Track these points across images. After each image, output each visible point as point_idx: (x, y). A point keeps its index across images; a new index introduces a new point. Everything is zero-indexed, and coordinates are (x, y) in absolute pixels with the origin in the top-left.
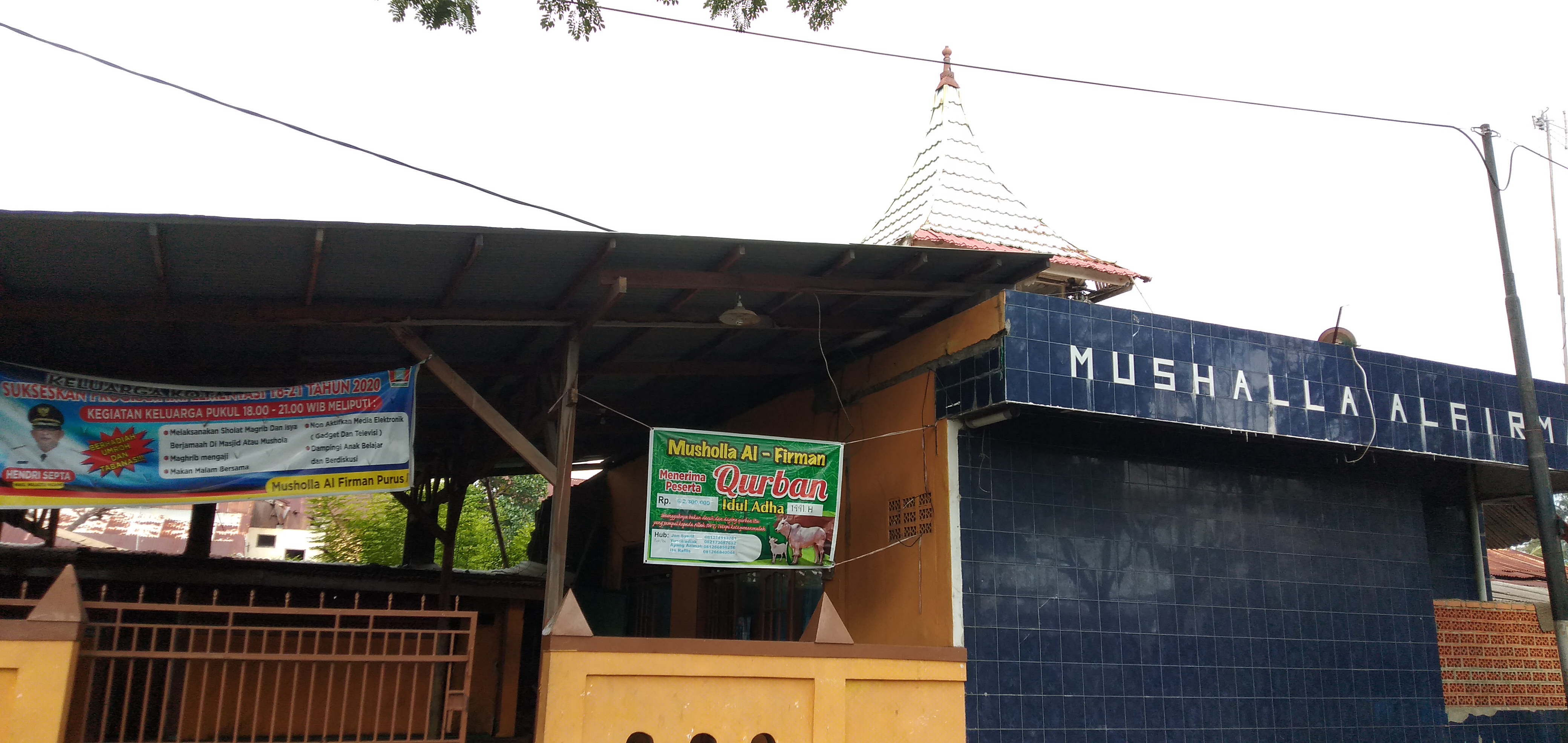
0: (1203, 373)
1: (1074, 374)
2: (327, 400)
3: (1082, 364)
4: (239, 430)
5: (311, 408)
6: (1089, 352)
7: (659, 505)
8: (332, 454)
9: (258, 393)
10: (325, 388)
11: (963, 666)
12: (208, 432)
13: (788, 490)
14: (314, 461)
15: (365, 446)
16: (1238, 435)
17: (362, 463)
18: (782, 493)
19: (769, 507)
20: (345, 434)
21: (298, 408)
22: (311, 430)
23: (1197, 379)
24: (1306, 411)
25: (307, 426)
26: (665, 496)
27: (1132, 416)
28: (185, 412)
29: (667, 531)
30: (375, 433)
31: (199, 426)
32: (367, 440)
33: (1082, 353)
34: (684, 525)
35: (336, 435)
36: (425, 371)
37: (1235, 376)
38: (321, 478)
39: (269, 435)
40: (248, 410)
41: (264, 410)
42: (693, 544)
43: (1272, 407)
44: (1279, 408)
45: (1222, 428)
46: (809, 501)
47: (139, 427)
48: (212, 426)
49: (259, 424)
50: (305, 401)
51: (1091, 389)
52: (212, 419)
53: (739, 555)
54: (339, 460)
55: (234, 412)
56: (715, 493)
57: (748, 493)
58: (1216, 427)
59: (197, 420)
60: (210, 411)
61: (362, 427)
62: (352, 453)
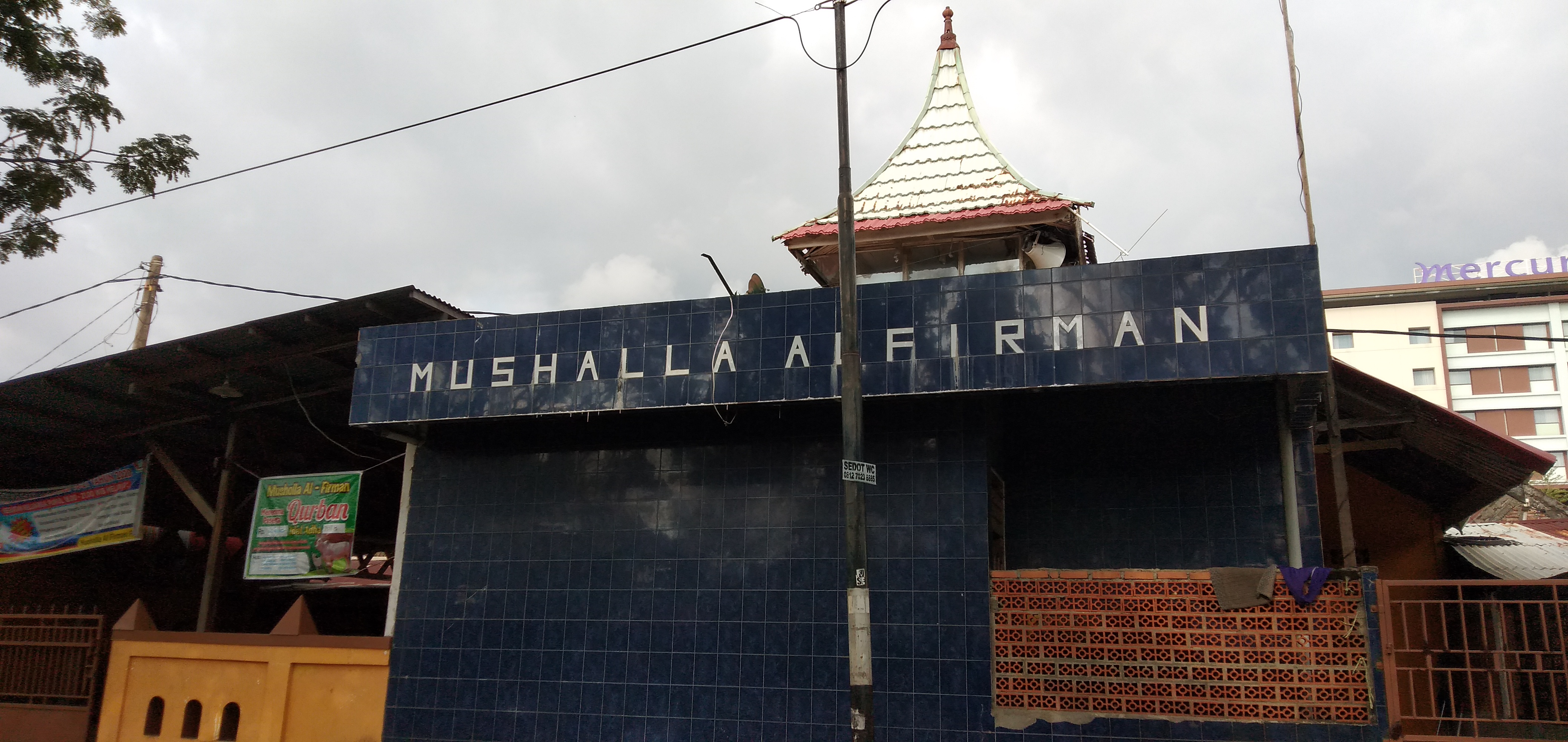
0: (546, 362)
1: (413, 389)
2: (104, 486)
3: (421, 378)
4: (65, 511)
5: (98, 492)
6: (430, 366)
7: (259, 536)
8: (108, 520)
9: (67, 488)
10: (100, 479)
11: (387, 653)
12: (52, 514)
13: (325, 515)
14: (100, 525)
15: (123, 513)
16: (580, 417)
17: (121, 524)
18: (321, 517)
19: (313, 529)
20: (114, 506)
21: (90, 494)
22: (101, 506)
23: (538, 369)
24: (665, 378)
25: (99, 503)
26: (261, 527)
27: (465, 418)
28: (39, 504)
29: (261, 554)
30: (127, 504)
31: (46, 512)
32: (123, 509)
33: (422, 369)
34: (271, 549)
35: (108, 508)
36: (154, 459)
37: (583, 356)
38: (102, 535)
39: (82, 511)
40: (67, 499)
41: (74, 497)
42: (272, 562)
43: (621, 381)
44: (630, 380)
45: (560, 412)
46: (335, 522)
47: (24, 515)
48: (54, 510)
49: (73, 506)
50: (93, 489)
51: (427, 400)
52: (52, 506)
53: (300, 569)
54: (111, 523)
55: (60, 501)
56: (286, 523)
57: (303, 520)
58: (553, 413)
59: (46, 508)
60: (50, 502)
61: (121, 501)
62: (116, 518)
